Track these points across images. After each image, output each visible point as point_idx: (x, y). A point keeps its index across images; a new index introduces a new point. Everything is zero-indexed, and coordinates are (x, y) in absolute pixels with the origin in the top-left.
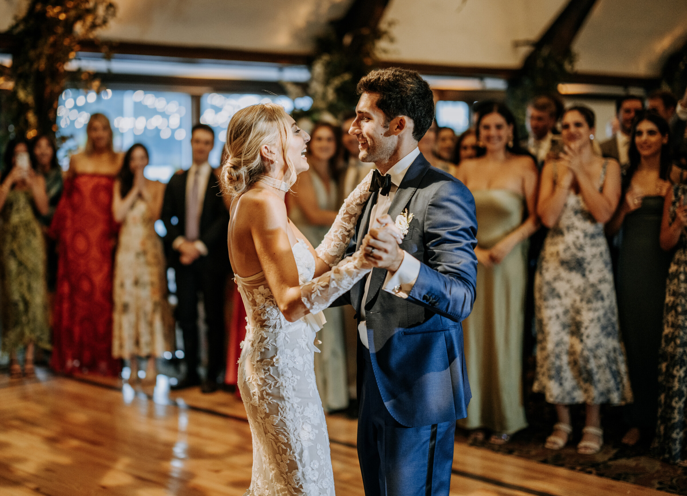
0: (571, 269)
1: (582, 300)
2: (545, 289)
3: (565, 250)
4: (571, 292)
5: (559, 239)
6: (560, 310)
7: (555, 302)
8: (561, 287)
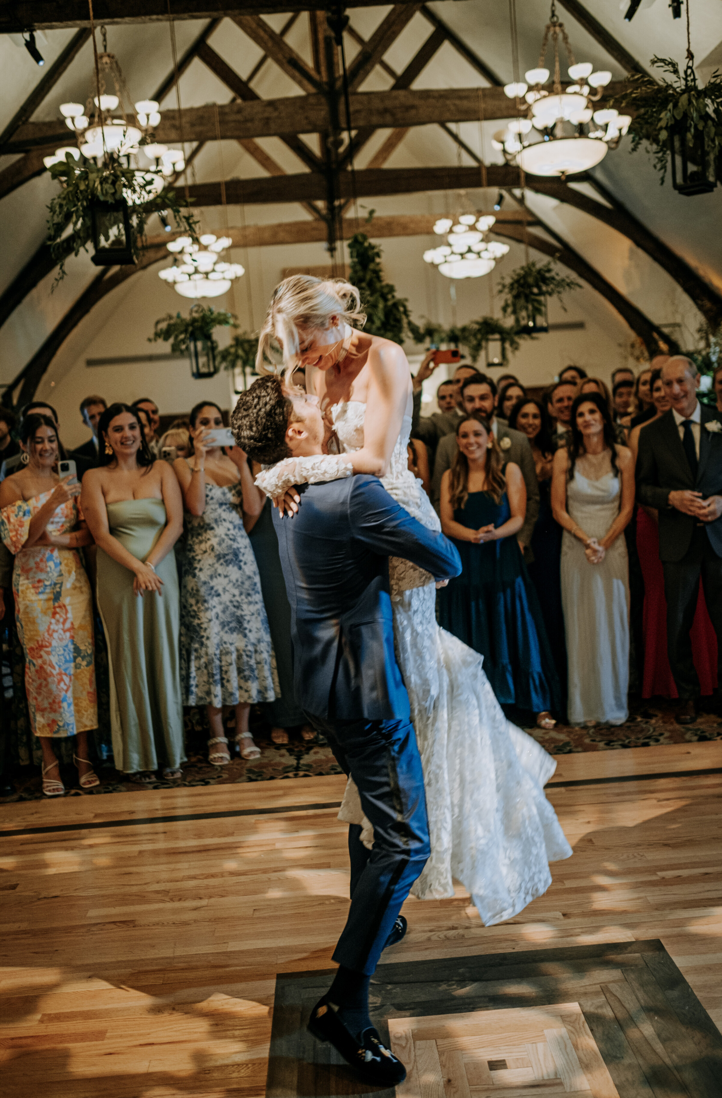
0: (228, 563)
1: (241, 594)
2: (203, 590)
3: (220, 544)
4: (229, 587)
5: (210, 534)
6: (219, 609)
7: (214, 601)
8: (219, 583)
